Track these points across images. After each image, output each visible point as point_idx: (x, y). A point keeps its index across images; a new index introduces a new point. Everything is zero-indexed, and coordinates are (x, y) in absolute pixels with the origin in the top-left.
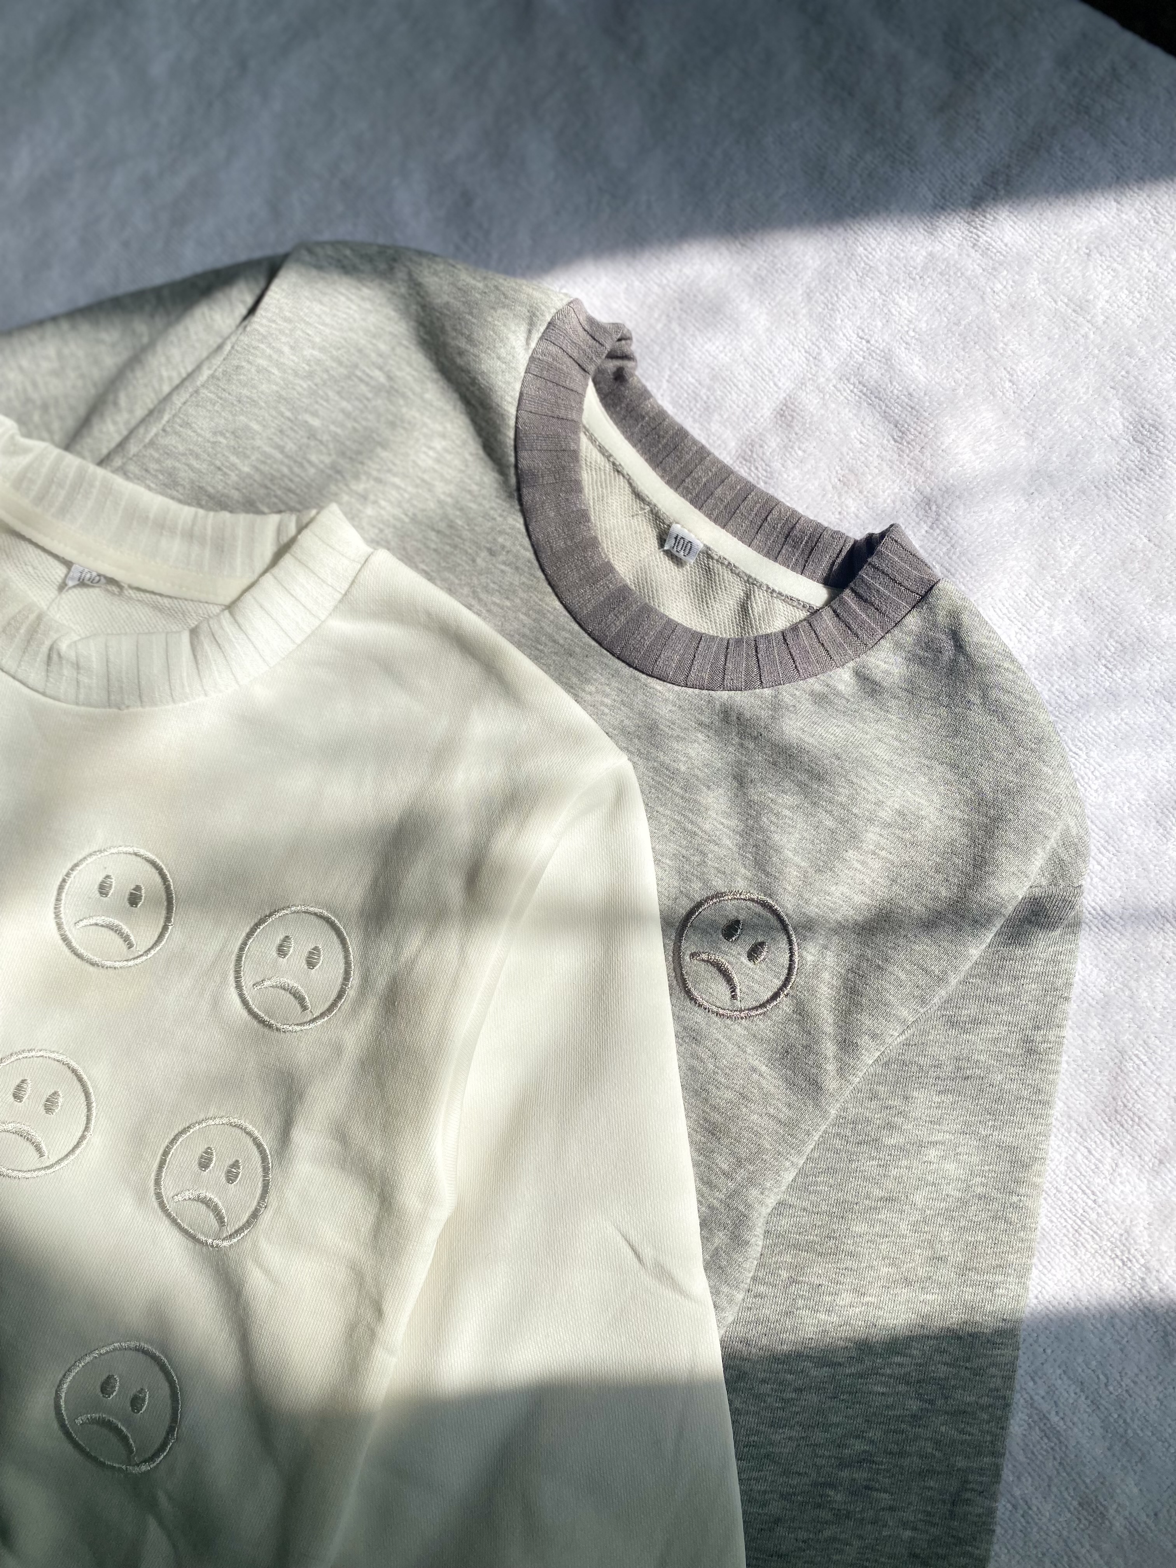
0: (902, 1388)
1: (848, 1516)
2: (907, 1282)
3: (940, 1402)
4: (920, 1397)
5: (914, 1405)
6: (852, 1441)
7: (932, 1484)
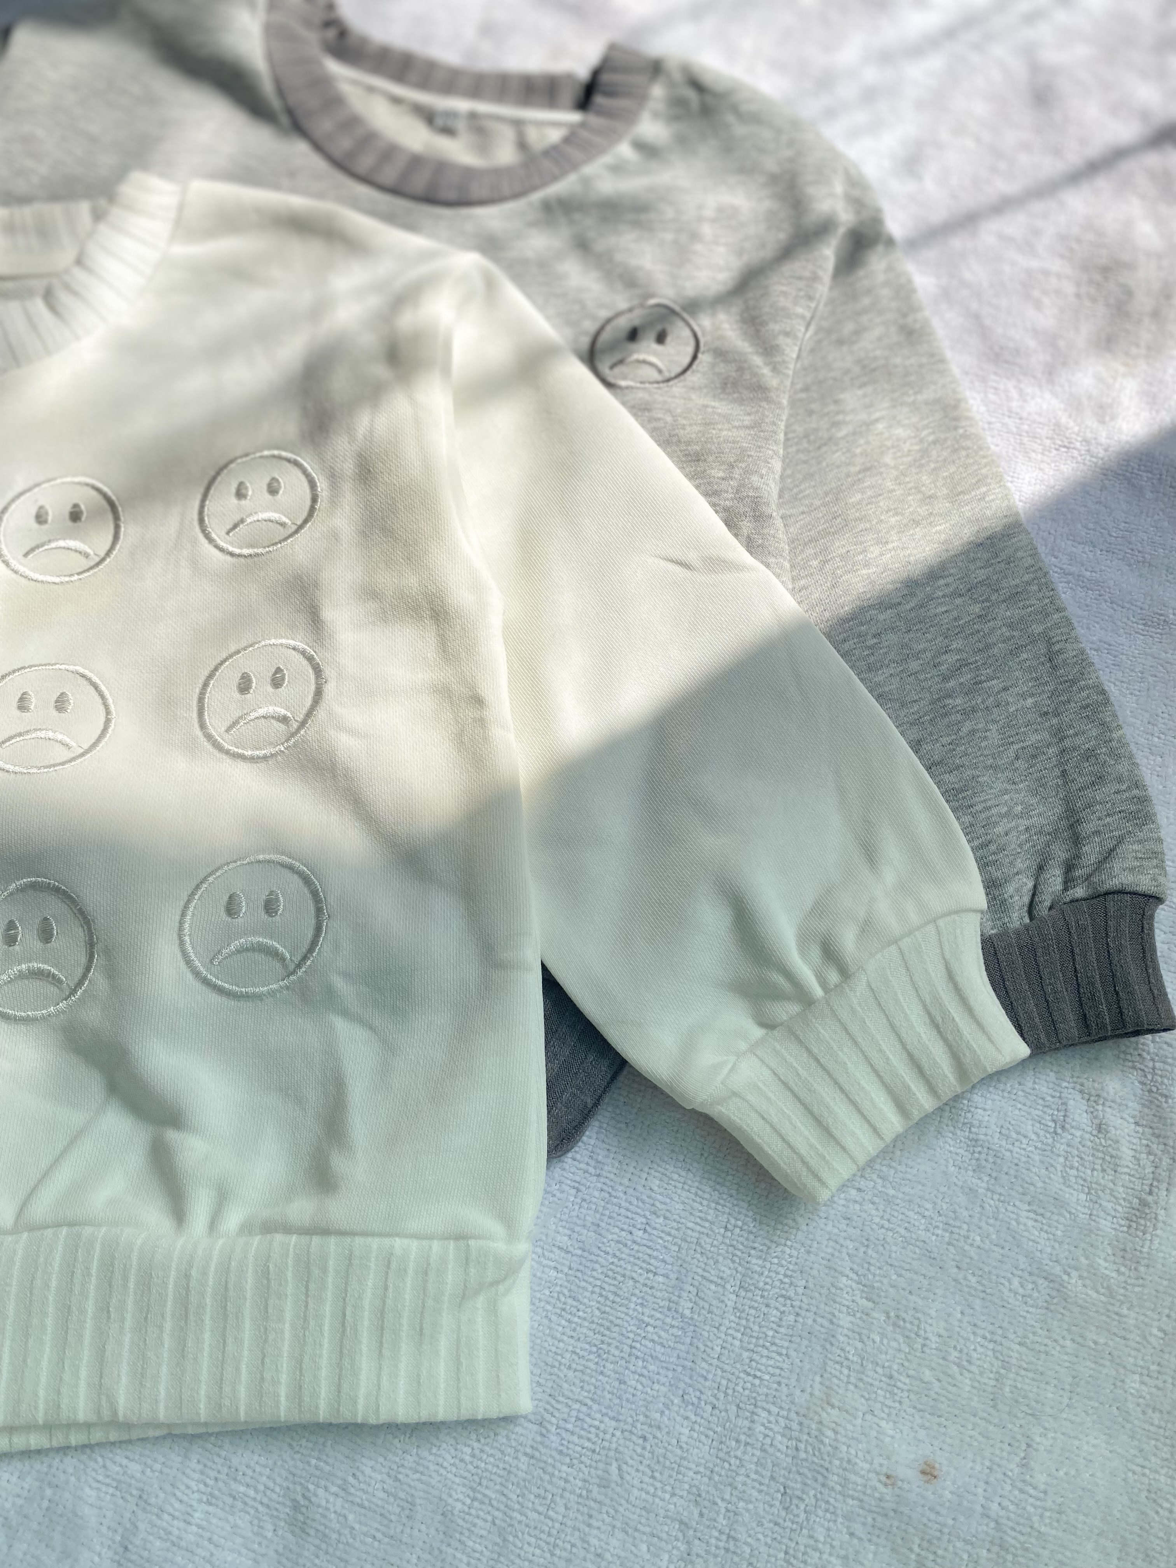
0: (958, 601)
1: (974, 710)
2: (917, 523)
3: (993, 598)
4: (976, 601)
5: (977, 609)
6: (944, 657)
7: (1025, 656)
